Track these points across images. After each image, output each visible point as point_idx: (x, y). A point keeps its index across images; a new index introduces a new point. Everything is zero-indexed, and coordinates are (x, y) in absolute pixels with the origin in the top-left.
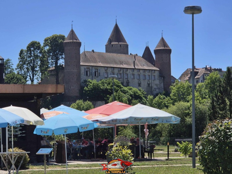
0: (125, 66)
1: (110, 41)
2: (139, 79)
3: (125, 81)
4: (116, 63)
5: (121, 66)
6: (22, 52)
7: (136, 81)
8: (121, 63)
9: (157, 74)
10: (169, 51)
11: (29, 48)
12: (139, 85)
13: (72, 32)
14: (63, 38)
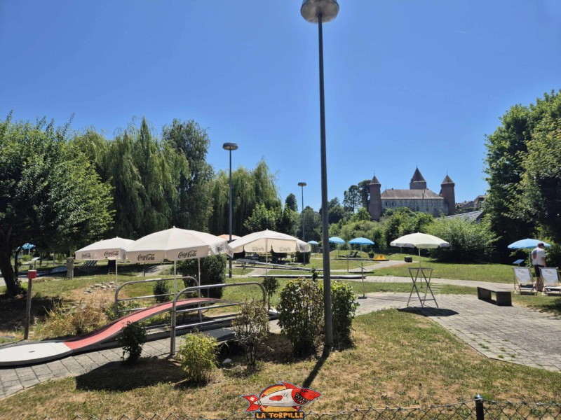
0: (416, 198)
1: (412, 180)
2: (427, 206)
3: (416, 208)
4: (409, 196)
5: (413, 198)
6: (345, 193)
7: (425, 207)
8: (413, 195)
9: (442, 202)
10: (453, 185)
11: (350, 190)
12: (427, 210)
13: (374, 178)
14: (369, 182)
